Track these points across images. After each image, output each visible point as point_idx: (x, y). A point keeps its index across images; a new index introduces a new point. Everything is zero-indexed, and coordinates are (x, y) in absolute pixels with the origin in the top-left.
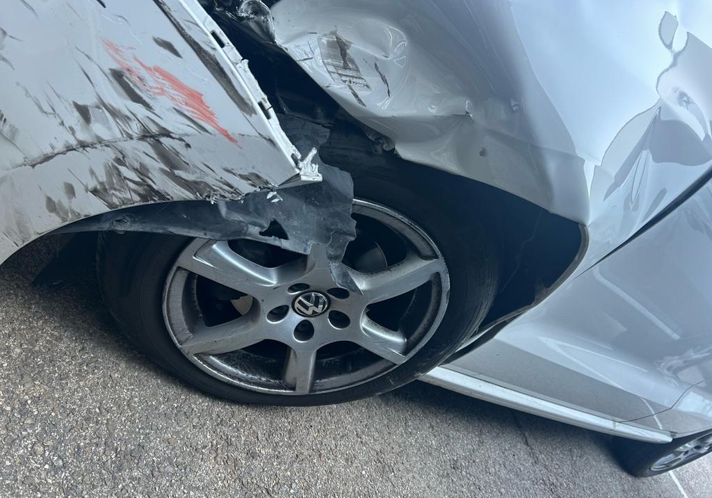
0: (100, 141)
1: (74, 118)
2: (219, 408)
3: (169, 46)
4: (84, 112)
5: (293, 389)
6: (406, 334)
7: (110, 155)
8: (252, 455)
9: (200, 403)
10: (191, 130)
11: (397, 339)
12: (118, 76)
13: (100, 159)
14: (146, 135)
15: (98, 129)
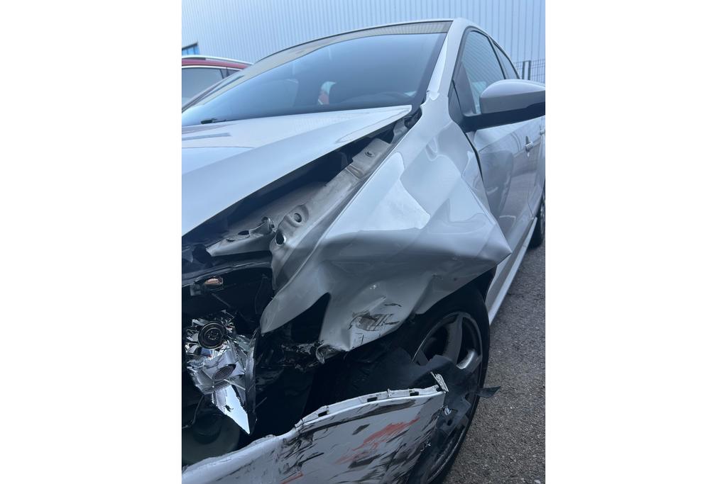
3: (362, 428)
10: (401, 439)
11: (472, 356)
12: (355, 465)
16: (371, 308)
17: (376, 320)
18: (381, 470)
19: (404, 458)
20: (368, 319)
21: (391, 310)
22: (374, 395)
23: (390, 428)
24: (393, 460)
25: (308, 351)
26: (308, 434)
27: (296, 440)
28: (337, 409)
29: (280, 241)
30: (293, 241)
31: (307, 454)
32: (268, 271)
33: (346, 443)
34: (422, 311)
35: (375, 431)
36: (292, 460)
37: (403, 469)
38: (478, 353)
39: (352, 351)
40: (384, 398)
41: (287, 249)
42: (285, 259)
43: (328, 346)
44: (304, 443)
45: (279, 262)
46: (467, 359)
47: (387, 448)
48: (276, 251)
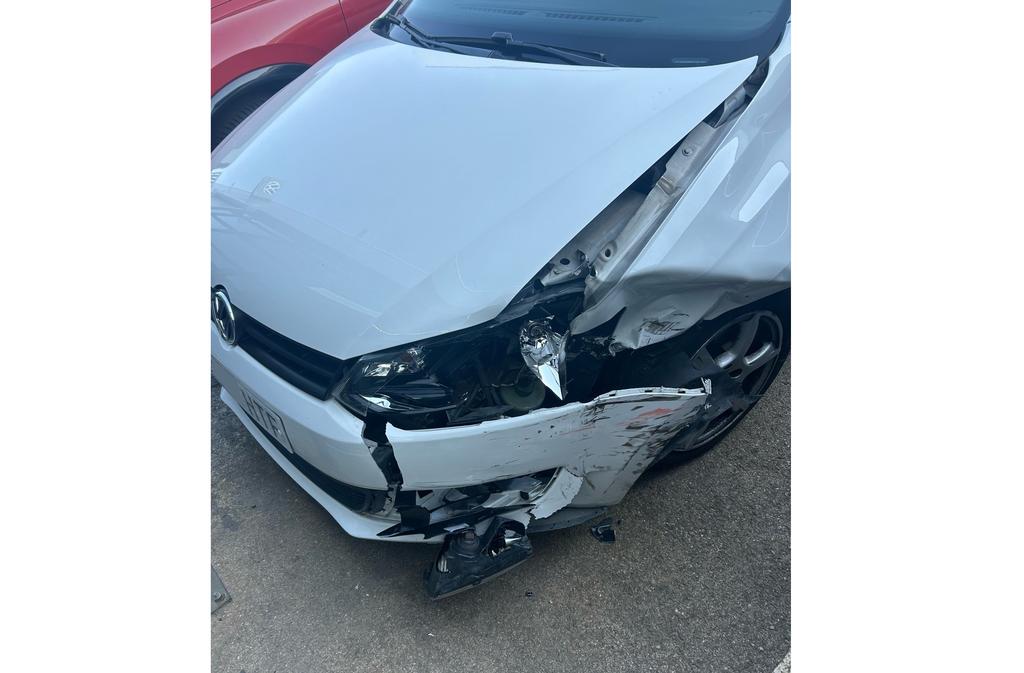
0: (640, 446)
1: (627, 449)
2: (719, 450)
3: (637, 408)
4: (627, 445)
5: (741, 410)
7: (646, 446)
8: (755, 451)
10: (666, 419)
11: (767, 348)
12: (629, 428)
13: (644, 451)
14: (653, 433)
15: (636, 444)
16: (661, 317)
17: (663, 326)
18: (648, 434)
19: (666, 430)
20: (656, 325)
21: (679, 318)
22: (650, 389)
23: (659, 411)
24: (657, 430)
26: (601, 406)
27: (594, 407)
28: (622, 394)
29: (593, 274)
30: (602, 276)
31: (599, 416)
32: (581, 294)
33: (627, 414)
34: (711, 318)
35: (648, 410)
36: (590, 418)
37: (665, 437)
38: (776, 346)
39: (638, 350)
40: (656, 392)
41: (598, 282)
42: (595, 289)
43: (620, 344)
44: (599, 410)
45: (590, 290)
46: (760, 352)
47: (654, 422)
48: (589, 282)
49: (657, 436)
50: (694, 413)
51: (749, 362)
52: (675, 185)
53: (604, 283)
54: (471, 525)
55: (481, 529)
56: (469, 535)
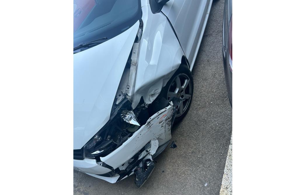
0: (165, 125)
1: (162, 128)
2: (191, 109)
3: (158, 118)
4: (162, 127)
5: (190, 98)
6: (186, 79)
7: (167, 124)
9: (189, 112)
10: (166, 116)
11: (186, 81)
12: (160, 123)
13: (167, 125)
14: (166, 121)
15: (164, 125)
16: (152, 93)
17: (155, 94)
18: (165, 122)
19: (169, 118)
20: (152, 95)
21: (157, 91)
22: (158, 112)
23: (163, 116)
24: (166, 120)
25: (143, 105)
26: (149, 122)
27: (148, 124)
28: (152, 117)
29: (128, 95)
30: (130, 94)
31: (150, 125)
32: (128, 101)
33: (157, 121)
34: (165, 85)
35: (161, 117)
36: (149, 127)
37: (169, 120)
38: (188, 79)
39: (152, 103)
40: (160, 112)
41: (130, 96)
42: (130, 98)
43: (147, 104)
44: (149, 124)
45: (129, 99)
46: (185, 83)
47: (164, 119)
48: (127, 97)
49: (167, 121)
50: (173, 111)
51: (183, 87)
52: (136, 62)
53: (131, 96)
54: (137, 166)
55: (141, 165)
56: (139, 169)
